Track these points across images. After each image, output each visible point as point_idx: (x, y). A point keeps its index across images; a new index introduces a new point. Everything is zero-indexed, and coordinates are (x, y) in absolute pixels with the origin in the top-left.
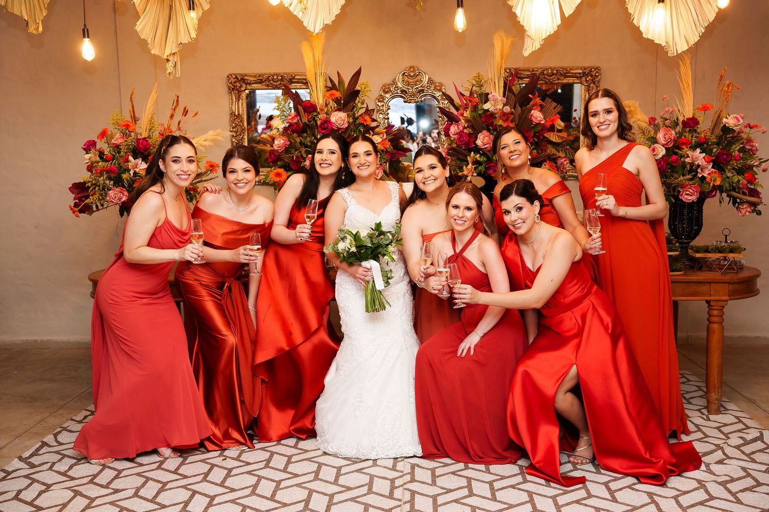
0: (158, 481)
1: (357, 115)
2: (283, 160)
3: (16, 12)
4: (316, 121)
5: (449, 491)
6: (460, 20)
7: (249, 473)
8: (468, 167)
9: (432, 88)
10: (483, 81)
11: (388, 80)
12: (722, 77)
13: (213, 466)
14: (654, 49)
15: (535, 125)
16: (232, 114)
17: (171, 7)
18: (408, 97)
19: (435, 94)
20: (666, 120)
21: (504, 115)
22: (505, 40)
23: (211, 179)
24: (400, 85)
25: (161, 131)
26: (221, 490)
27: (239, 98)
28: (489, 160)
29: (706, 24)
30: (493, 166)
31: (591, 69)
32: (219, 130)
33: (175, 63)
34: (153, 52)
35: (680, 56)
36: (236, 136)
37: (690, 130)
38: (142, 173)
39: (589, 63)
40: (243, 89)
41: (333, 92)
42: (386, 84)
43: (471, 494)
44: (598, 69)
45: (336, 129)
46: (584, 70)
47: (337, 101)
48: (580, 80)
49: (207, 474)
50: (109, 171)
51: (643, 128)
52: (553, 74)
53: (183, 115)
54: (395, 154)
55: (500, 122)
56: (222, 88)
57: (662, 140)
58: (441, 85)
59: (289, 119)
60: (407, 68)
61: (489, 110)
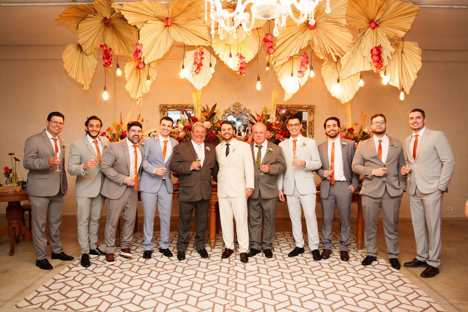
0: (130, 276)
1: (215, 123)
3: (79, 81)
5: (251, 282)
6: (259, 86)
7: (167, 274)
11: (227, 108)
12: (362, 112)
13: (152, 270)
14: (336, 101)
17: (140, 79)
18: (235, 115)
19: (246, 114)
21: (276, 124)
22: (276, 94)
24: (232, 110)
26: (156, 281)
27: (164, 114)
29: (355, 92)
31: (311, 106)
33: (140, 101)
34: (131, 97)
35: (346, 104)
37: (350, 133)
39: (310, 103)
40: (166, 110)
41: (205, 113)
43: (261, 284)
44: (314, 106)
46: (308, 106)
47: (206, 117)
48: (306, 110)
49: (149, 274)
52: (296, 107)
55: (274, 128)
56: (157, 110)
58: (249, 110)
59: (186, 124)
60: (235, 103)
61: (270, 122)
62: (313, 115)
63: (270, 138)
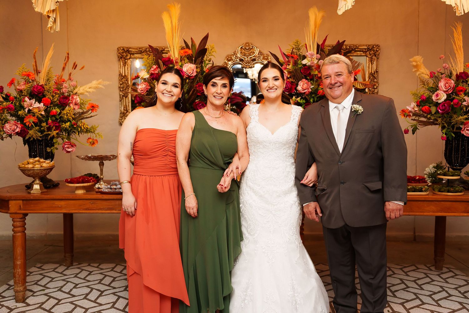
1: (205, 69)
2: (145, 101)
9: (262, 58)
10: (300, 46)
11: (231, 52)
16: (120, 75)
18: (244, 64)
19: (263, 62)
20: (442, 74)
22: (317, 15)
23: (91, 117)
24: (239, 55)
25: (55, 80)
27: (125, 64)
28: (307, 102)
31: (374, 46)
32: (100, 81)
33: (55, 19)
34: (36, 10)
36: (123, 90)
37: (463, 81)
38: (35, 110)
39: (371, 42)
40: (128, 57)
41: (187, 50)
42: (229, 55)
44: (378, 46)
45: (187, 77)
46: (368, 46)
47: (190, 58)
48: (366, 53)
50: (8, 109)
51: (424, 80)
52: (347, 49)
53: (73, 68)
54: (233, 98)
55: (316, 73)
56: (114, 57)
57: (443, 88)
58: (268, 56)
59: (152, 71)
60: (244, 43)
61: (307, 64)
62: (377, 61)
63: (307, 92)
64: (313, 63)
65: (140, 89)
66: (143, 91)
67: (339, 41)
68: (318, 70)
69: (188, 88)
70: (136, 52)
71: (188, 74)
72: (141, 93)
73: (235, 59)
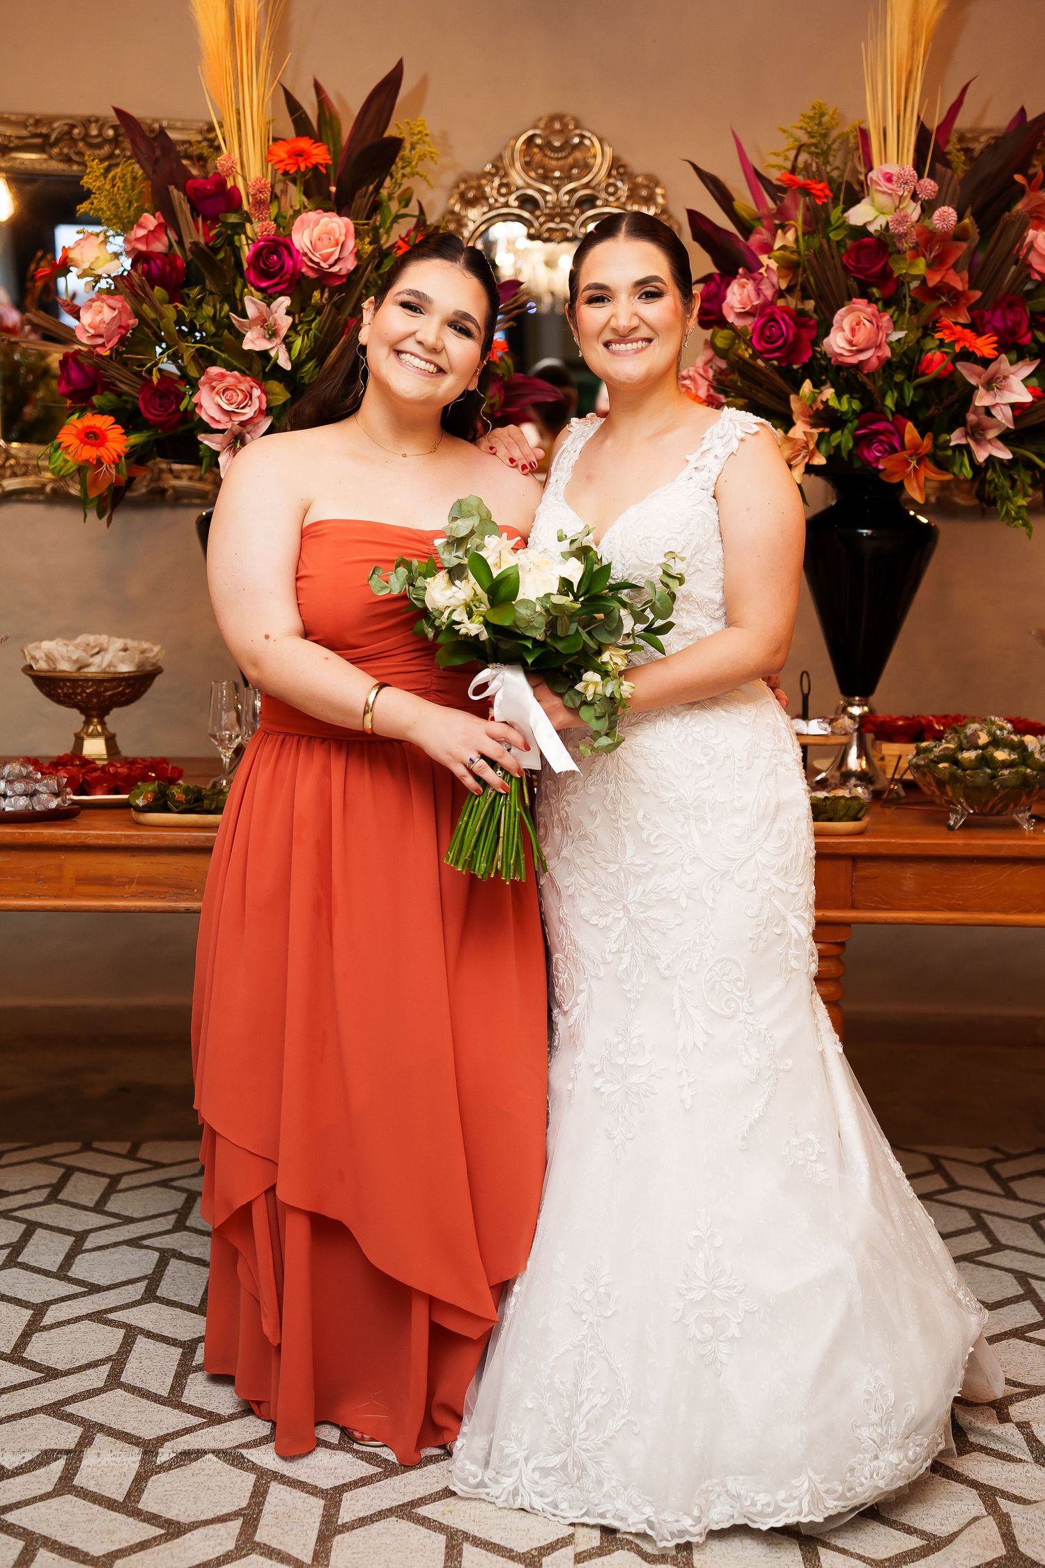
1: (387, 242)
2: (109, 387)
4: (236, 251)
8: (791, 434)
9: (623, 188)
10: (834, 134)
11: (478, 160)
15: (1039, 285)
18: (541, 222)
21: (928, 240)
24: (516, 177)
28: (871, 407)
30: (888, 431)
41: (304, 144)
42: (469, 175)
45: (311, 274)
47: (314, 181)
55: (915, 269)
59: (138, 240)
60: (540, 119)
61: (871, 229)
63: (875, 361)
64: (902, 220)
65: (90, 326)
66: (101, 336)
67: (1022, 111)
68: (924, 256)
69: (320, 329)
70: (18, 138)
71: (318, 264)
72: (95, 346)
73: (499, 192)
